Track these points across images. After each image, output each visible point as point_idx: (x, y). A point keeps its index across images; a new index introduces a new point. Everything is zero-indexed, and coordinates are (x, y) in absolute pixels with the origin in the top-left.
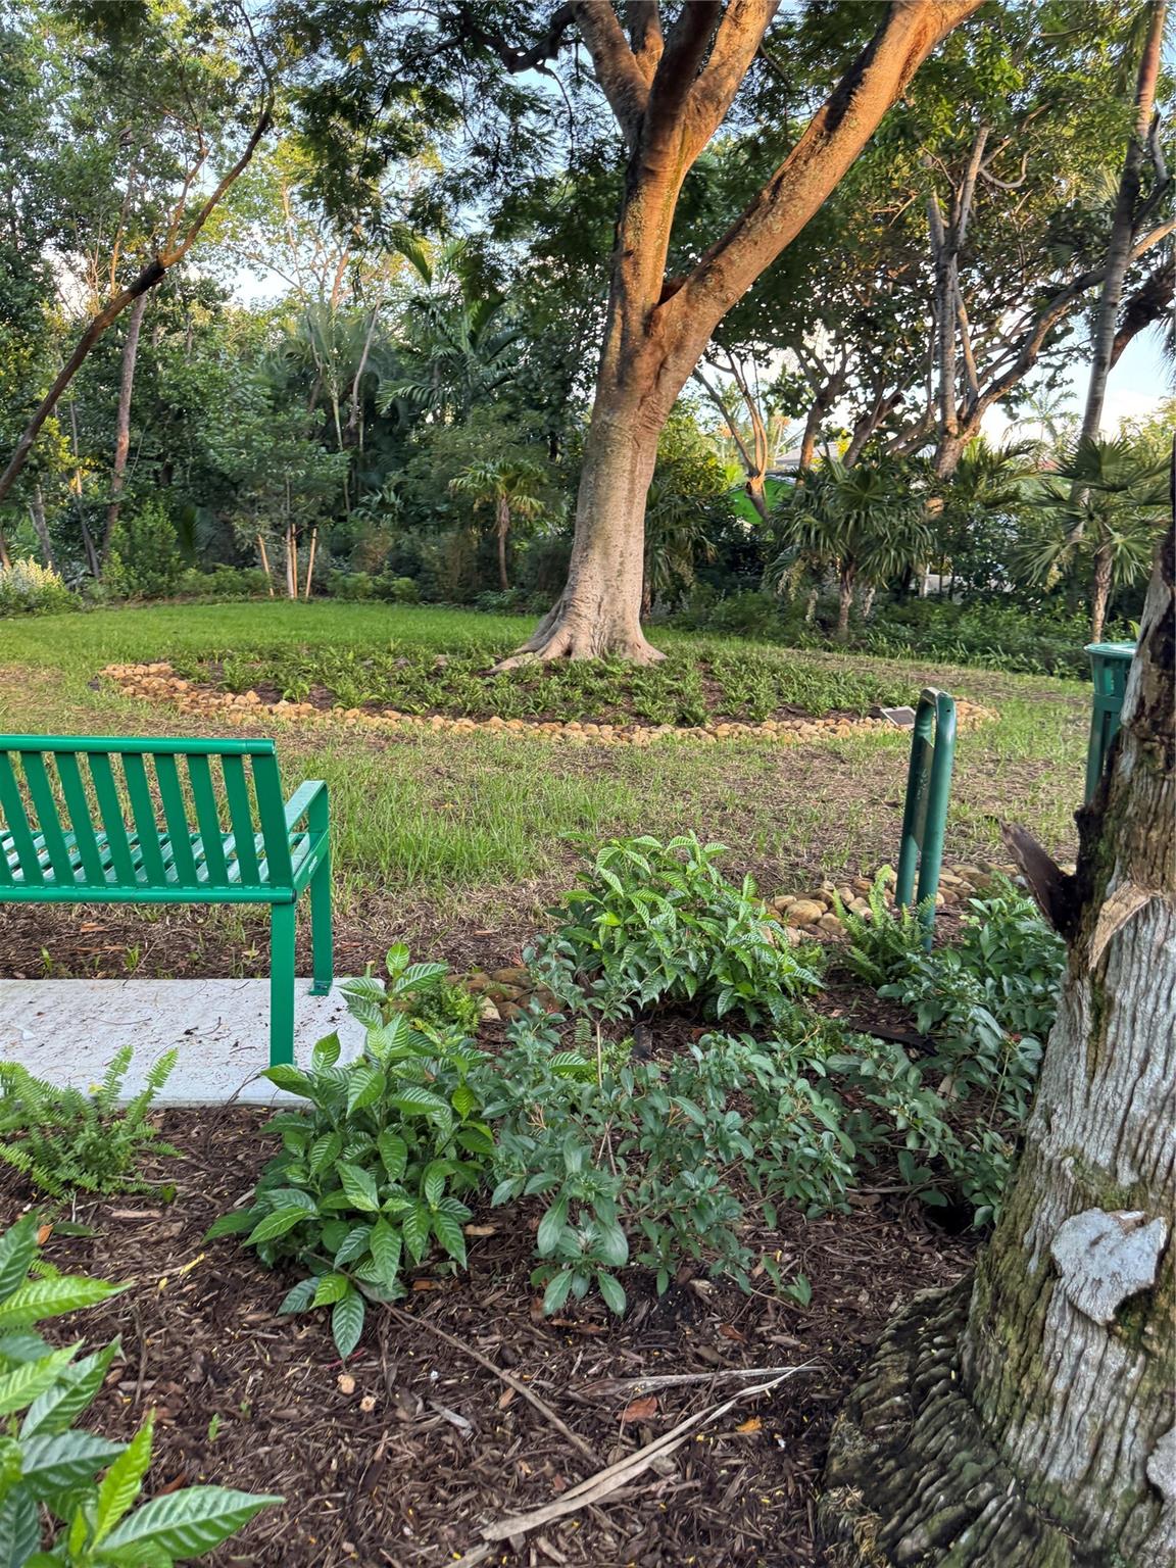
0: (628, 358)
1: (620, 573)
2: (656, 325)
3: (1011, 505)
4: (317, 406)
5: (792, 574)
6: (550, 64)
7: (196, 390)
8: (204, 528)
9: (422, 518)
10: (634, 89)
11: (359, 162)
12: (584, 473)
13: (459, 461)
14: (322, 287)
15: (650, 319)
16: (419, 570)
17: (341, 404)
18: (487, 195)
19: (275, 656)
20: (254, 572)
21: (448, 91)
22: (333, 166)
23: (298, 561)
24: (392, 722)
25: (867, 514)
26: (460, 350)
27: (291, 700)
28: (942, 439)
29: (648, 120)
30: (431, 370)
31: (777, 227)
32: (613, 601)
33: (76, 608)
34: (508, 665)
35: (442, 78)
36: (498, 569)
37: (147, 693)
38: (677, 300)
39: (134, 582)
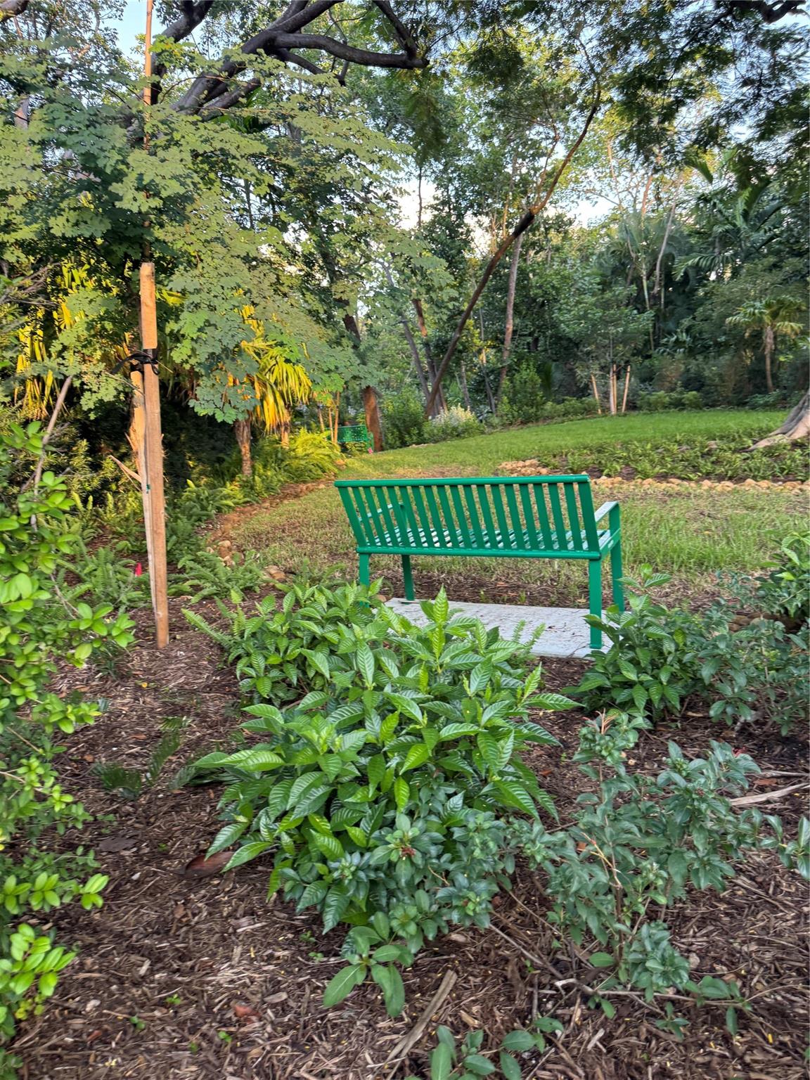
4: (632, 283)
7: (553, 287)
8: (557, 376)
9: (706, 348)
11: (659, 114)
13: (733, 304)
14: (635, 201)
16: (703, 385)
17: (648, 278)
19: (600, 450)
20: (587, 400)
23: (618, 389)
24: (674, 485)
26: (735, 225)
27: (609, 476)
30: (713, 243)
33: (483, 433)
34: (762, 444)
35: (718, 40)
36: (765, 378)
39: (516, 414)
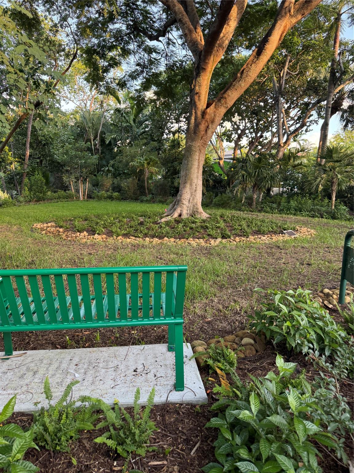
0: (197, 125)
1: (195, 191)
2: (206, 115)
3: (300, 167)
4: (87, 141)
5: (238, 189)
6: (160, 38)
7: (50, 137)
8: (52, 179)
9: (120, 174)
10: (197, 44)
11: (102, 69)
12: (183, 160)
13: (133, 158)
14: (86, 106)
15: (204, 113)
16: (121, 190)
17: (94, 141)
18: (141, 77)
20: (69, 192)
21: (129, 47)
22: (94, 70)
23: (84, 188)
24: (133, 240)
25: (261, 170)
26: (131, 124)
27: (99, 234)
28: (279, 148)
29: (203, 53)
30: (121, 130)
31: (243, 85)
32: (193, 199)
33: (15, 205)
34: (163, 220)
35: (127, 43)
36: (145, 189)
37: (50, 233)
38: (212, 107)
39: (32, 196)
